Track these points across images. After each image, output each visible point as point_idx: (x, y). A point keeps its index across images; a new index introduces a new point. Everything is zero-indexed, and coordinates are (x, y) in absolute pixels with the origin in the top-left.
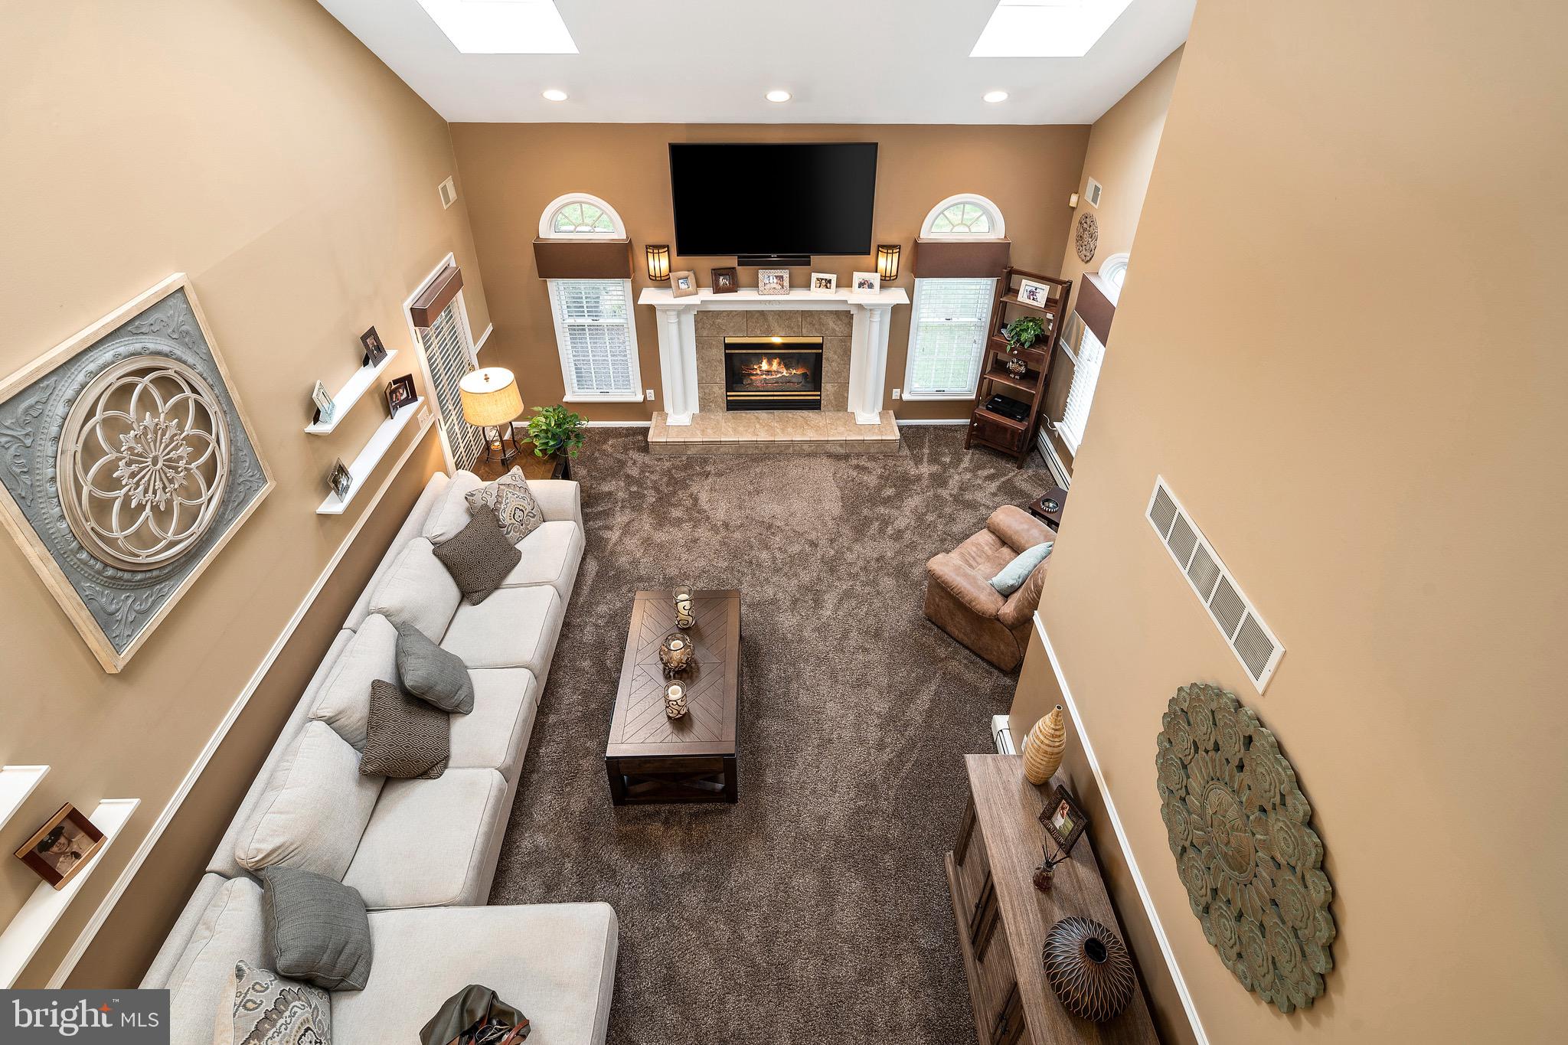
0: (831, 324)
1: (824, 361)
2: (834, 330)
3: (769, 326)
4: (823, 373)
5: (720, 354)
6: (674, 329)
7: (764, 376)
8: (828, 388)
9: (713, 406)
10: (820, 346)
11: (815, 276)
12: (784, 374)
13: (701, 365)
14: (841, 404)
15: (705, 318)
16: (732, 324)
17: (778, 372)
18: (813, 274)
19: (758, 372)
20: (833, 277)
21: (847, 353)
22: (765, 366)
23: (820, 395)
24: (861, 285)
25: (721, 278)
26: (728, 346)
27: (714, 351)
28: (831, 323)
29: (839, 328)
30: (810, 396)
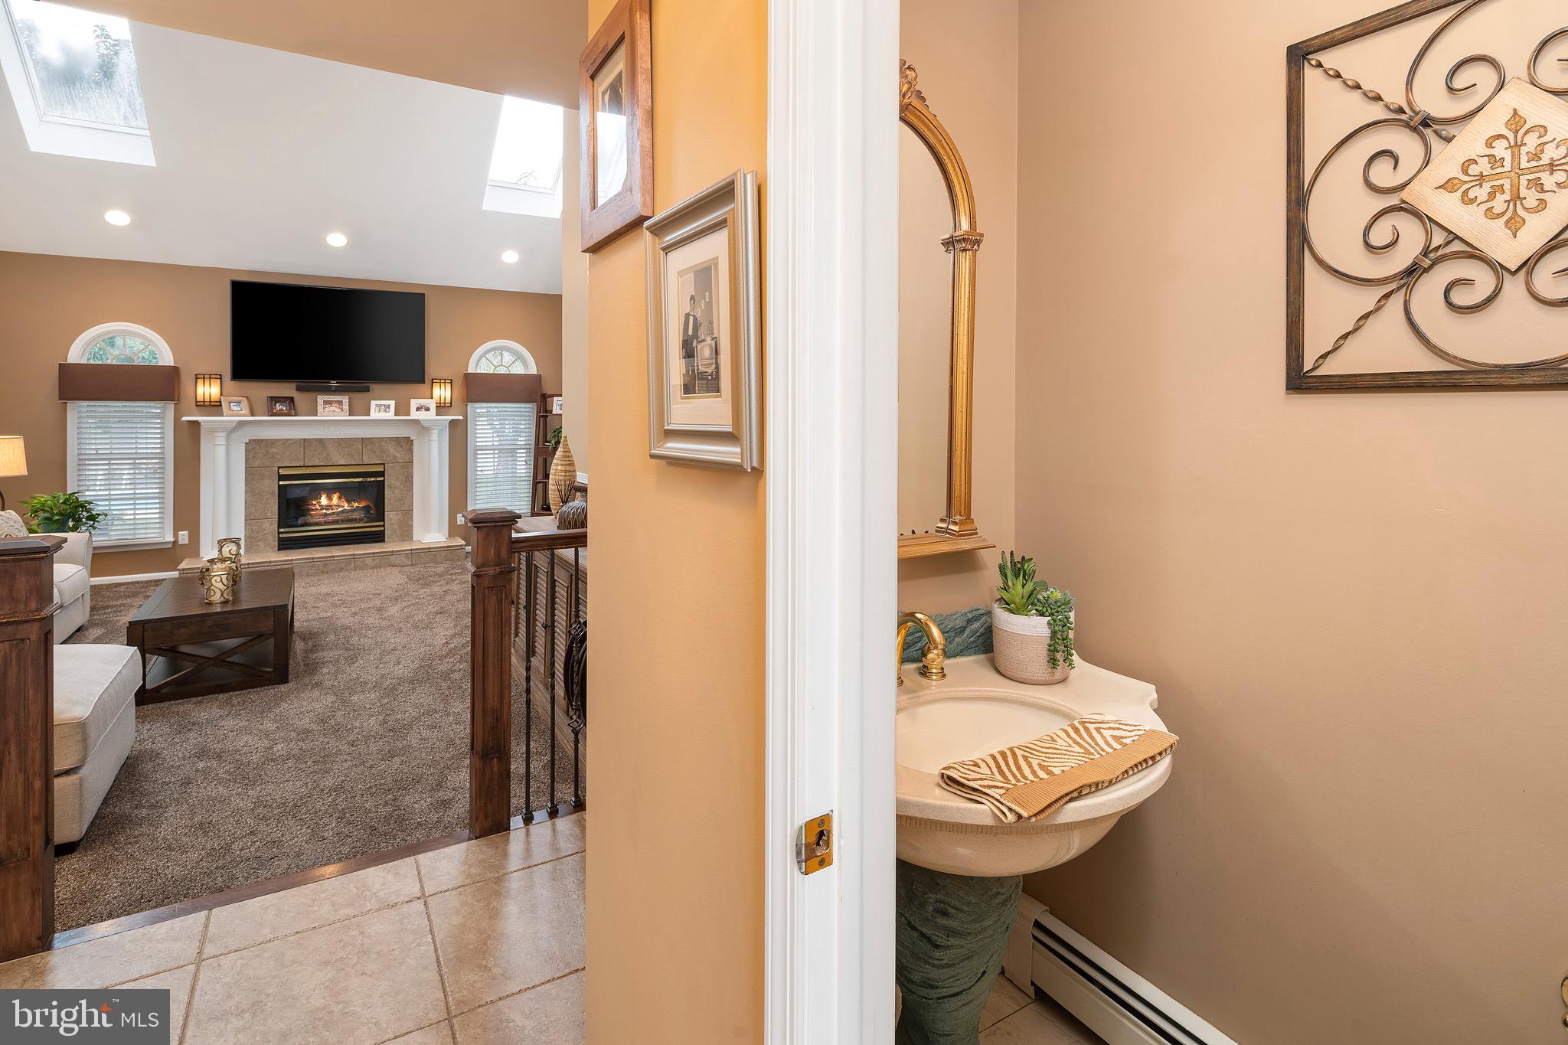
0: (392, 451)
1: (386, 488)
2: (395, 457)
3: (328, 455)
4: (386, 501)
5: (271, 486)
6: (221, 451)
7: (324, 511)
8: (391, 517)
9: (262, 545)
10: (382, 474)
11: (373, 403)
12: (346, 507)
13: (249, 499)
14: (407, 533)
15: (255, 448)
16: (288, 453)
17: (339, 506)
18: (372, 402)
19: (318, 507)
20: (392, 403)
21: (409, 479)
22: (324, 501)
23: (384, 526)
24: (418, 409)
25: (278, 405)
26: (281, 477)
27: (267, 482)
28: (391, 449)
29: (400, 454)
30: (373, 527)
